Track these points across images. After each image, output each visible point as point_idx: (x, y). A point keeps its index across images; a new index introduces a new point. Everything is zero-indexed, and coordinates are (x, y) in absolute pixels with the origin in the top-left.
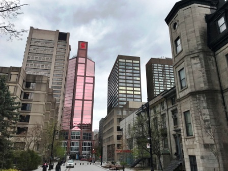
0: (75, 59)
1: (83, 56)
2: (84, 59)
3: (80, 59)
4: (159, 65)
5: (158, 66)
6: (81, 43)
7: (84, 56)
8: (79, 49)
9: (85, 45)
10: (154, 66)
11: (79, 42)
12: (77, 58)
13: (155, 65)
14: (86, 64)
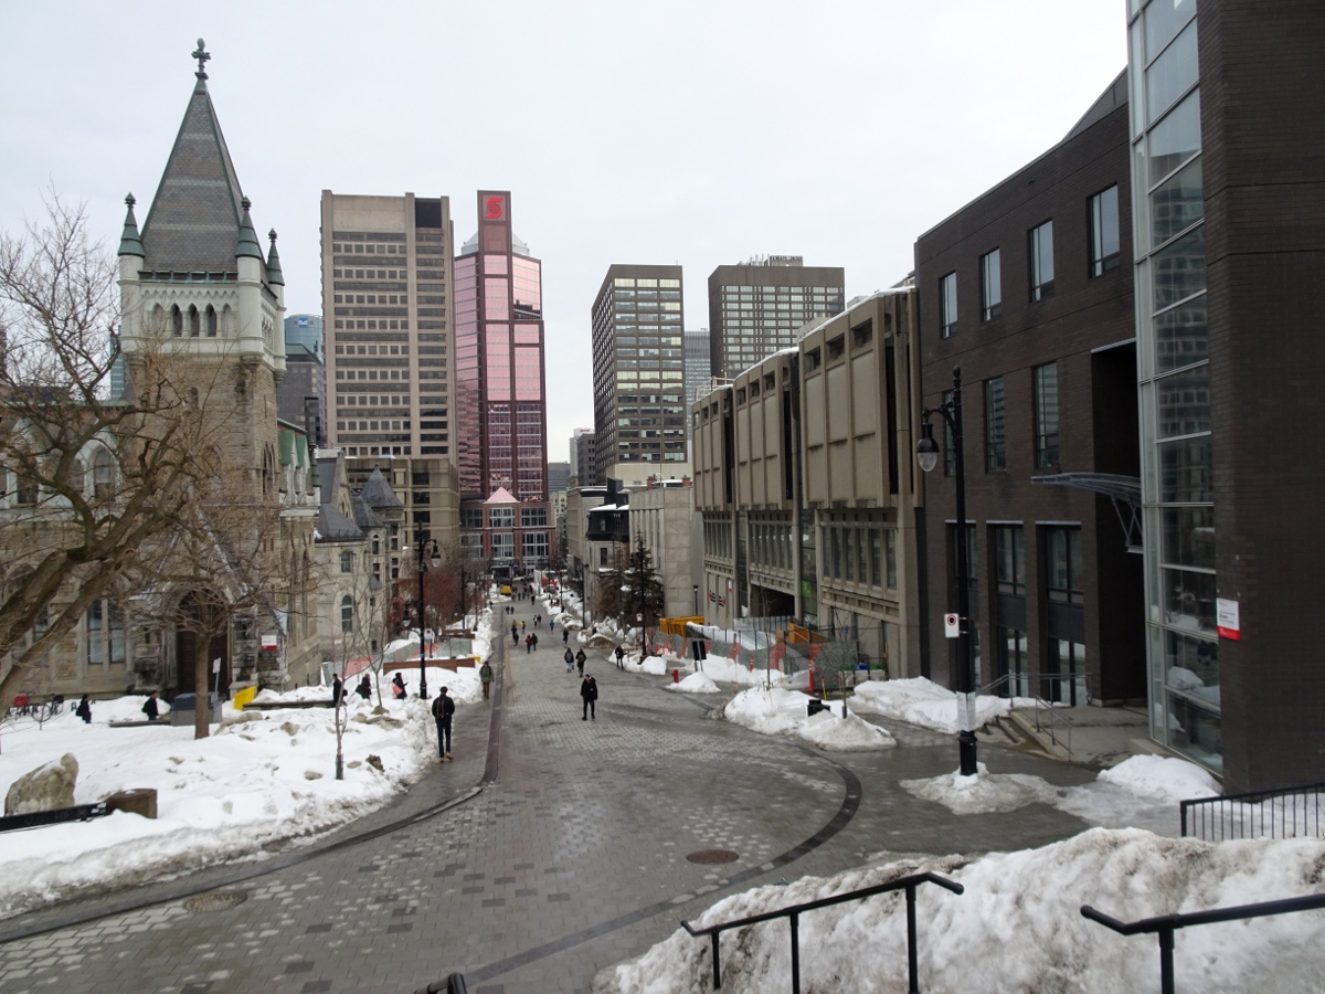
0: (473, 260)
1: (499, 249)
2: (505, 258)
3: (487, 258)
4: (743, 289)
5: (739, 293)
6: (486, 199)
7: (500, 246)
8: (482, 223)
9: (502, 205)
10: (726, 293)
11: (481, 194)
12: (479, 256)
13: (729, 289)
14: (509, 277)
